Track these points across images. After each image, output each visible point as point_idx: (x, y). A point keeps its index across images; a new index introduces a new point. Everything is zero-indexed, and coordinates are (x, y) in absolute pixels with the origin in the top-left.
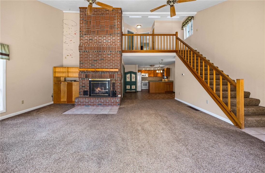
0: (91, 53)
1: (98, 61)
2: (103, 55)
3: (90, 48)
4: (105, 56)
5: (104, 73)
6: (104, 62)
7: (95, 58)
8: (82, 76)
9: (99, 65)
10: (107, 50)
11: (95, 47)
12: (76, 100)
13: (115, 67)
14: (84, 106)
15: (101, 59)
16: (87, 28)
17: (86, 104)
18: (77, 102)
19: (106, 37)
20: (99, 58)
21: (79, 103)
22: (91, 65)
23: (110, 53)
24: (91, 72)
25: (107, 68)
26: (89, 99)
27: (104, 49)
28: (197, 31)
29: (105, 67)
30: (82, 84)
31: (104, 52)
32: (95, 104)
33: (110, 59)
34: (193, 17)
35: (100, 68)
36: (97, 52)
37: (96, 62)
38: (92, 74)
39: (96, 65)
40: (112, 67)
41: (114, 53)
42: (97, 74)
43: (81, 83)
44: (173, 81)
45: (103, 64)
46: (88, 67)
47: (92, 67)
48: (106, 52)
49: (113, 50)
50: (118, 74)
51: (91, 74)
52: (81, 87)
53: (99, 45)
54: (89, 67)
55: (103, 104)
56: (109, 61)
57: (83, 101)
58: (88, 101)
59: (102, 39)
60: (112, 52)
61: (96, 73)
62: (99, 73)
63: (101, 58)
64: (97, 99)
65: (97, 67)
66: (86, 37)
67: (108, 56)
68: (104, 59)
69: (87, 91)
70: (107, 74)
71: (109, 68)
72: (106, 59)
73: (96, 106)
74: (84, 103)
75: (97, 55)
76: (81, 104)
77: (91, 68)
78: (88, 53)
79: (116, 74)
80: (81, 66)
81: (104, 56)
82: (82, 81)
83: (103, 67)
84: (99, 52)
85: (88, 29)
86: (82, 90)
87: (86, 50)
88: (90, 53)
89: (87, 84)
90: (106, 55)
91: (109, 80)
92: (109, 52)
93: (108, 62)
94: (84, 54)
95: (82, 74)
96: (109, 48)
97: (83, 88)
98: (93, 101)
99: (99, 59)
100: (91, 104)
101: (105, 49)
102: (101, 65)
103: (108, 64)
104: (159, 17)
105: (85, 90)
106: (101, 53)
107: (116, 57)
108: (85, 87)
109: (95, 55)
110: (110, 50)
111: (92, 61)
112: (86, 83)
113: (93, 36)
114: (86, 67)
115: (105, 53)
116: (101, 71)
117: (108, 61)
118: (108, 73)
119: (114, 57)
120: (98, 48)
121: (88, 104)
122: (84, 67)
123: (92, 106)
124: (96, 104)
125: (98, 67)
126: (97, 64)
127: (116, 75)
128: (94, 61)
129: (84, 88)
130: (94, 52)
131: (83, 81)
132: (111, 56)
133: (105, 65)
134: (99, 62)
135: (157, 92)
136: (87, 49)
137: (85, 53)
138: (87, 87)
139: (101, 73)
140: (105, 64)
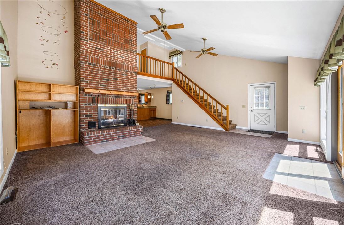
0: (101, 68)
1: (111, 80)
2: (117, 73)
3: (99, 61)
4: (119, 76)
5: (119, 97)
6: (118, 83)
7: (106, 77)
8: (87, 100)
9: (112, 87)
10: (122, 68)
11: (106, 61)
12: (87, 136)
13: (131, 90)
14: (100, 142)
15: (114, 79)
16: (93, 31)
17: (103, 140)
18: (88, 138)
19: (120, 51)
20: (112, 76)
21: (91, 139)
22: (100, 85)
23: (125, 73)
24: (100, 95)
25: (121, 90)
26: (107, 132)
27: (118, 66)
28: (186, 65)
29: (120, 89)
30: (86, 111)
31: (119, 70)
32: (115, 137)
33: (125, 80)
34: (182, 52)
35: (113, 90)
36: (108, 69)
37: (107, 82)
38: (103, 98)
39: (107, 86)
40: (128, 90)
41: (130, 73)
42: (110, 98)
43: (84, 111)
44: (156, 107)
45: (117, 85)
46: (95, 87)
47: (102, 88)
48: (121, 70)
49: (129, 70)
50: (135, 99)
51: (101, 98)
52: (84, 117)
53: (112, 60)
54: (97, 87)
55: (125, 136)
56: (125, 82)
57: (97, 136)
58: (105, 135)
59: (115, 52)
60: (128, 72)
61: (108, 97)
62: (112, 97)
63: (114, 77)
64: (118, 131)
65: (109, 88)
66: (92, 44)
67: (123, 76)
68: (118, 79)
69: (95, 122)
70: (122, 98)
71: (124, 91)
72: (121, 80)
73: (117, 139)
74: (100, 138)
75: (109, 72)
76: (95, 141)
77: (100, 88)
78: (95, 67)
79: (132, 99)
80: (84, 85)
81: (117, 75)
82: (85, 107)
83: (117, 89)
84: (112, 69)
85: (96, 32)
86: (85, 121)
87: (92, 62)
88: (98, 68)
89: (94, 111)
90: (121, 74)
91: (126, 105)
92: (124, 71)
93: (124, 84)
94: (89, 67)
95: (87, 98)
96: (124, 67)
97: (87, 118)
98: (112, 134)
99: (112, 78)
100: (110, 138)
101: (120, 67)
102: (114, 87)
103: (123, 86)
104: (154, 40)
105: (91, 120)
106: (114, 71)
107: (132, 79)
108: (91, 116)
109: (106, 71)
110: (125, 69)
111: (102, 79)
112: (92, 110)
113: (102, 45)
114: (92, 88)
115: (120, 72)
116: (114, 95)
117: (123, 82)
118: (124, 97)
119: (130, 78)
120: (110, 63)
121: (105, 139)
122: (89, 87)
123: (111, 140)
124: (117, 137)
125: (111, 88)
126: (109, 84)
127: (132, 101)
128: (104, 79)
129: (90, 118)
130: (105, 68)
131: (88, 107)
132: (126, 77)
133: (120, 87)
134: (112, 83)
135: (142, 119)
136: (94, 61)
137: (91, 66)
138: (93, 116)
139: (115, 97)
140: (120, 85)
